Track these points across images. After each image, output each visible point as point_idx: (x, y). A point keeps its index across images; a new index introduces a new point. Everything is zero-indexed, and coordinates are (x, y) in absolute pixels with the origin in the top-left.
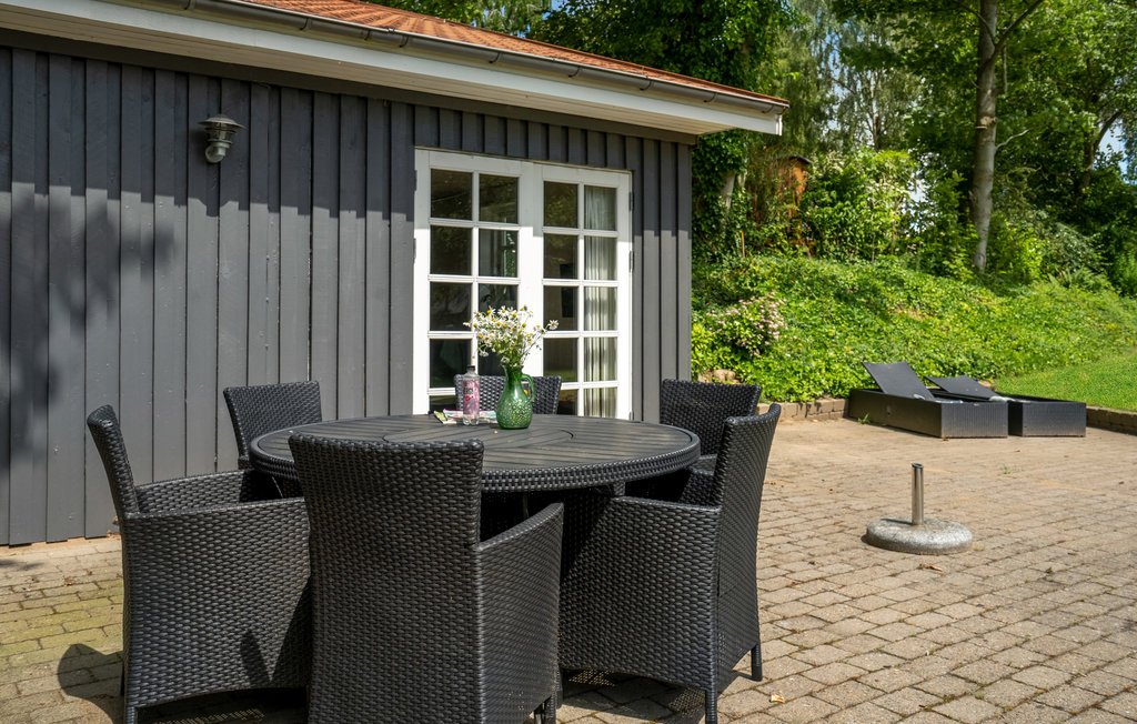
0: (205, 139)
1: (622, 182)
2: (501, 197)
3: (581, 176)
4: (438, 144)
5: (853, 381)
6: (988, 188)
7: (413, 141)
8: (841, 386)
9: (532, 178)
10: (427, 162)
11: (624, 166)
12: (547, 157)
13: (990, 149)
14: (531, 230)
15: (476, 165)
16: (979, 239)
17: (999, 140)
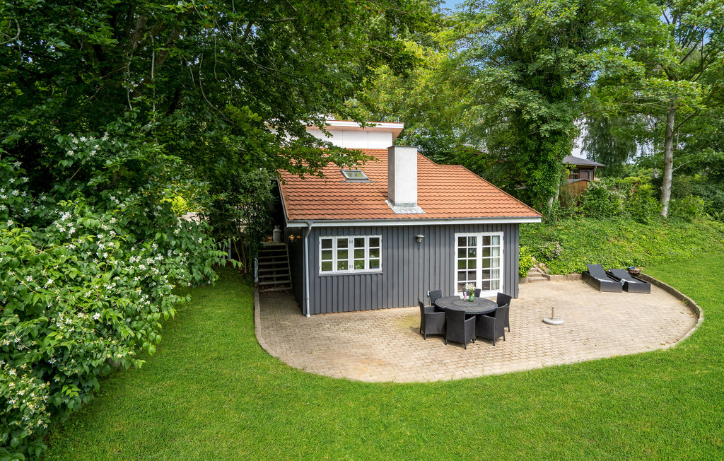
1: (501, 234)
2: (473, 241)
3: (491, 234)
4: (460, 232)
5: (584, 268)
6: (669, 186)
7: (455, 233)
9: (480, 236)
10: (457, 235)
11: (502, 231)
12: (483, 231)
13: (670, 172)
14: (480, 247)
15: (467, 235)
16: (663, 206)
17: (674, 167)
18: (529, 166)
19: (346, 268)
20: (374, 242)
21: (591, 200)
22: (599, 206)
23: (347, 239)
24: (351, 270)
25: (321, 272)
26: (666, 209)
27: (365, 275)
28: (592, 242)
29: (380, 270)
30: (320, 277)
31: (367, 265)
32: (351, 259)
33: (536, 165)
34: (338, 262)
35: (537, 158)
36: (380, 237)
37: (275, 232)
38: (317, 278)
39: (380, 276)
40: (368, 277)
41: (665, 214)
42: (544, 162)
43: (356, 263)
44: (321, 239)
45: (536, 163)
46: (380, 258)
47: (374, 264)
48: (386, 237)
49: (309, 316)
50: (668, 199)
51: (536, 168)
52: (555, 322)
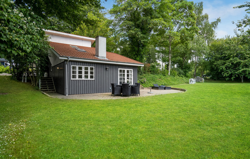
0: (107, 68)
1: (132, 70)
2: (124, 71)
3: (129, 70)
4: (120, 68)
5: (153, 86)
6: (170, 66)
7: (118, 68)
8: (151, 86)
9: (126, 70)
10: (119, 69)
11: (132, 69)
12: (127, 68)
13: (170, 62)
14: (126, 73)
15: (122, 69)
16: (169, 72)
17: (171, 61)
18: (135, 56)
19: (81, 78)
20: (92, 69)
21: (151, 69)
22: (154, 70)
23: (82, 67)
24: (83, 78)
25: (72, 79)
26: (169, 73)
27: (89, 81)
28: (153, 80)
29: (94, 79)
30: (72, 80)
31: (89, 77)
32: (83, 75)
33: (137, 56)
34: (79, 75)
35: (138, 54)
36: (94, 67)
37: (45, 74)
38: (70, 81)
39: (94, 81)
40: (90, 81)
41: (169, 74)
42: (140, 55)
43: (85, 76)
44: (72, 66)
45: (137, 55)
46: (94, 75)
47: (92, 77)
48: (96, 67)
49: (67, 95)
50: (170, 70)
51: (137, 57)
52: (151, 92)
